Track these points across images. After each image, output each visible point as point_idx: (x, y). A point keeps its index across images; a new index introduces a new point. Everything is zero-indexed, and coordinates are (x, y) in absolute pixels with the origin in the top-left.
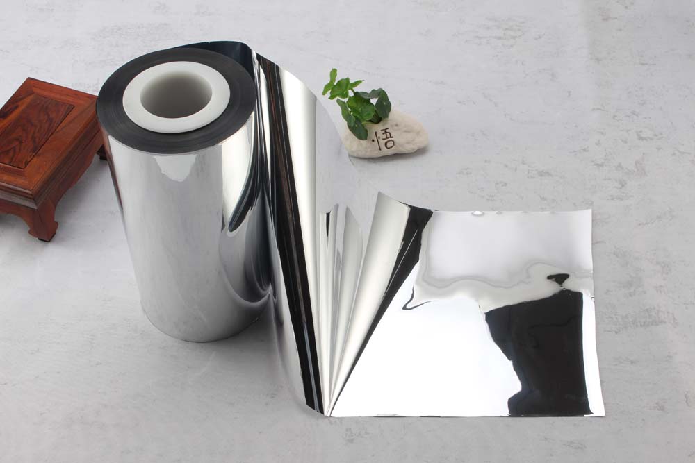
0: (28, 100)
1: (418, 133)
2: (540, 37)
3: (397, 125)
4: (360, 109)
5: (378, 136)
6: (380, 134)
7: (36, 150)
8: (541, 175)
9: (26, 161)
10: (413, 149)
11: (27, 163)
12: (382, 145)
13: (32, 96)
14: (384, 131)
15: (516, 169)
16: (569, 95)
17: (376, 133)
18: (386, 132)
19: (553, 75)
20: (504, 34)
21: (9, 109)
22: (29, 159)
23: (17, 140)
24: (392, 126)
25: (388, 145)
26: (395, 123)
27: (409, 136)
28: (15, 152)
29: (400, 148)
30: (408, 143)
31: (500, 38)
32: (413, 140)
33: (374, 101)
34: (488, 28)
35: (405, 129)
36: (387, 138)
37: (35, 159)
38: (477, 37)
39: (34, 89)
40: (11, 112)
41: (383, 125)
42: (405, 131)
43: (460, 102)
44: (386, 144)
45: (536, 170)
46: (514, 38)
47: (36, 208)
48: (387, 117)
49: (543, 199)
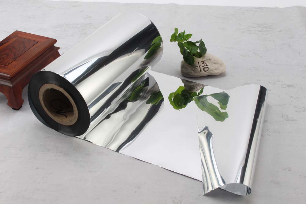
0: (14, 39)
1: (221, 65)
2: (281, 31)
3: (210, 60)
4: (190, 48)
5: (200, 64)
6: (201, 64)
7: (15, 59)
8: (289, 87)
9: (9, 63)
10: (218, 73)
11: (9, 64)
12: (202, 70)
13: (17, 38)
14: (203, 62)
15: (275, 84)
16: (300, 54)
17: (199, 62)
18: (204, 63)
19: (290, 46)
20: (263, 30)
21: (4, 42)
22: (11, 62)
23: (6, 54)
24: (207, 60)
25: (205, 70)
26: (209, 58)
27: (216, 66)
28: (4, 59)
29: (212, 72)
30: (216, 69)
31: (260, 31)
32: (219, 68)
33: (198, 45)
34: (254, 27)
35: (214, 62)
36: (204, 66)
37: (14, 62)
38: (248, 31)
39: (18, 35)
40: (5, 44)
41: (202, 59)
42: (214, 63)
43: (242, 56)
44: (204, 69)
45: (286, 84)
46: (268, 31)
47: (11, 86)
48: (205, 54)
49: (291, 97)
